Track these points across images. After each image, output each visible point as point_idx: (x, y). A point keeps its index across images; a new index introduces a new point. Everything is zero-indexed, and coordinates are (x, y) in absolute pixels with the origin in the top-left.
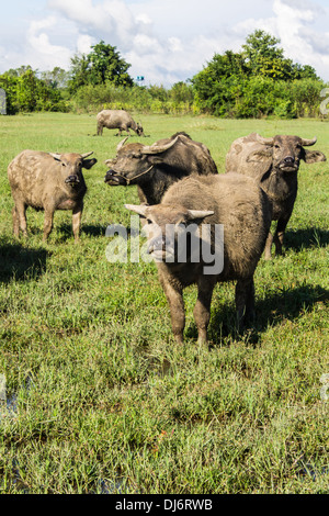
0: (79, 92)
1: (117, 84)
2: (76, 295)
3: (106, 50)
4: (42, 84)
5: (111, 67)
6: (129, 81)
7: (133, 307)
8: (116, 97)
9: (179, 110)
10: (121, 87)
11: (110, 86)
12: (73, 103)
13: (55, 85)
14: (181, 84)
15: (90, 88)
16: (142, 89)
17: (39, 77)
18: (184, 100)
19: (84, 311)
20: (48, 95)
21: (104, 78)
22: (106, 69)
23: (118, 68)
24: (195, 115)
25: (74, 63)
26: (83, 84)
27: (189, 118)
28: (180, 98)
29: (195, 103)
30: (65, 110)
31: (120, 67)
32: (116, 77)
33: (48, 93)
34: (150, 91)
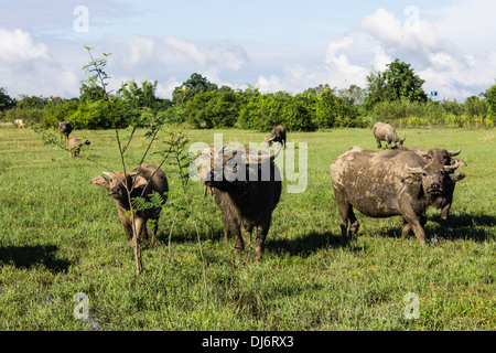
0: (375, 108)
1: (412, 100)
2: (385, 306)
3: (401, 69)
4: (340, 101)
5: (406, 83)
6: (423, 97)
7: (442, 318)
8: (412, 112)
9: (472, 123)
10: (416, 103)
11: (406, 102)
12: (370, 118)
13: (352, 101)
14: (474, 98)
15: (386, 104)
16: (437, 103)
17: (337, 94)
18: (477, 113)
19: (395, 322)
20: (346, 112)
21: (399, 95)
22: (401, 87)
23: (412, 85)
24: (488, 127)
25: (370, 80)
26: (379, 100)
27: (482, 130)
28: (474, 112)
29: (488, 116)
30: (363, 126)
31: (415, 83)
32: (411, 93)
33: (346, 110)
34: (444, 106)
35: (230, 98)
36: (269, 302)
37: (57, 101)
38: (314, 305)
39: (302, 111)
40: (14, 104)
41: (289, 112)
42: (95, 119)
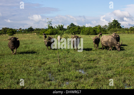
0: (110, 30)
1: (118, 28)
2: (110, 71)
3: (115, 21)
4: (103, 28)
5: (117, 24)
6: (121, 27)
7: (122, 73)
8: (118, 31)
9: (131, 33)
10: (119, 28)
11: (117, 28)
12: (109, 32)
13: (105, 29)
14: (131, 27)
15: (112, 29)
16: (123, 29)
17: (102, 27)
18: (132, 31)
19: (112, 74)
20: (104, 31)
21: (115, 27)
22: (115, 25)
23: (118, 25)
25: (109, 24)
26: (111, 28)
27: (133, 34)
30: (107, 34)
31: (119, 24)
32: (118, 27)
33: (104, 30)
34: (125, 29)
35: (79, 28)
36: (86, 70)
37: (43, 29)
38: (95, 71)
39: (94, 31)
40: (34, 30)
41: (92, 31)
42: (51, 33)
